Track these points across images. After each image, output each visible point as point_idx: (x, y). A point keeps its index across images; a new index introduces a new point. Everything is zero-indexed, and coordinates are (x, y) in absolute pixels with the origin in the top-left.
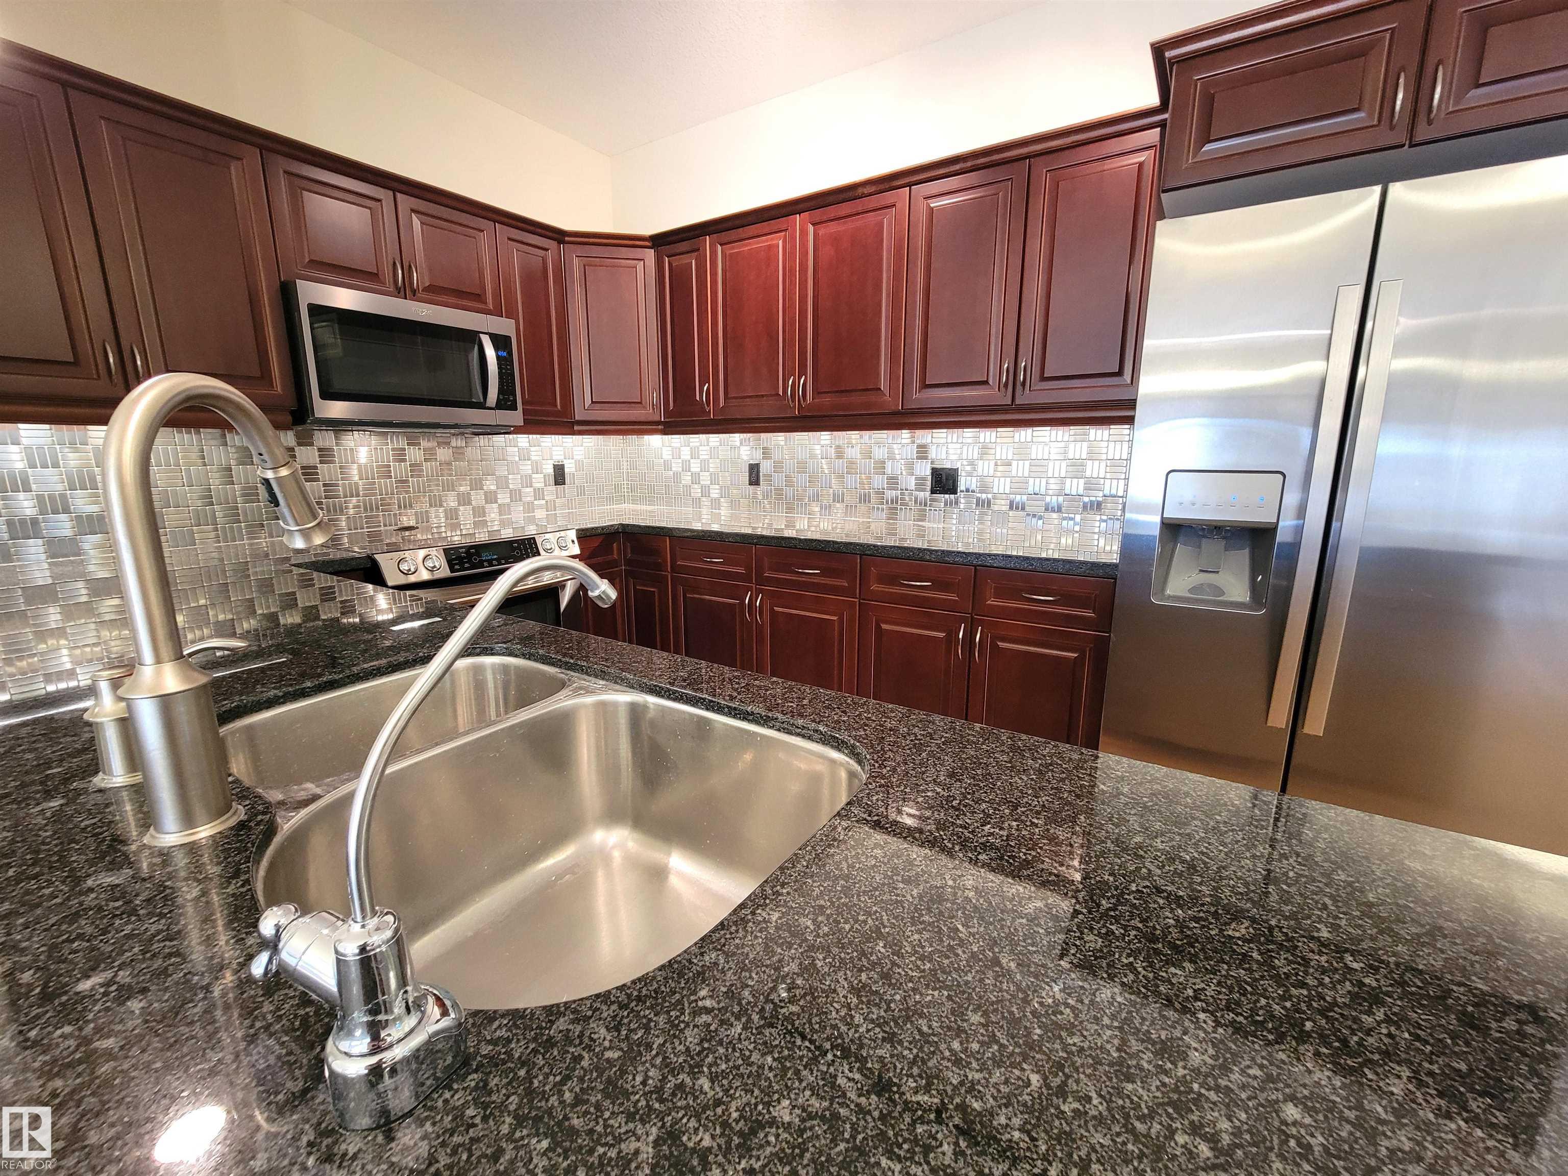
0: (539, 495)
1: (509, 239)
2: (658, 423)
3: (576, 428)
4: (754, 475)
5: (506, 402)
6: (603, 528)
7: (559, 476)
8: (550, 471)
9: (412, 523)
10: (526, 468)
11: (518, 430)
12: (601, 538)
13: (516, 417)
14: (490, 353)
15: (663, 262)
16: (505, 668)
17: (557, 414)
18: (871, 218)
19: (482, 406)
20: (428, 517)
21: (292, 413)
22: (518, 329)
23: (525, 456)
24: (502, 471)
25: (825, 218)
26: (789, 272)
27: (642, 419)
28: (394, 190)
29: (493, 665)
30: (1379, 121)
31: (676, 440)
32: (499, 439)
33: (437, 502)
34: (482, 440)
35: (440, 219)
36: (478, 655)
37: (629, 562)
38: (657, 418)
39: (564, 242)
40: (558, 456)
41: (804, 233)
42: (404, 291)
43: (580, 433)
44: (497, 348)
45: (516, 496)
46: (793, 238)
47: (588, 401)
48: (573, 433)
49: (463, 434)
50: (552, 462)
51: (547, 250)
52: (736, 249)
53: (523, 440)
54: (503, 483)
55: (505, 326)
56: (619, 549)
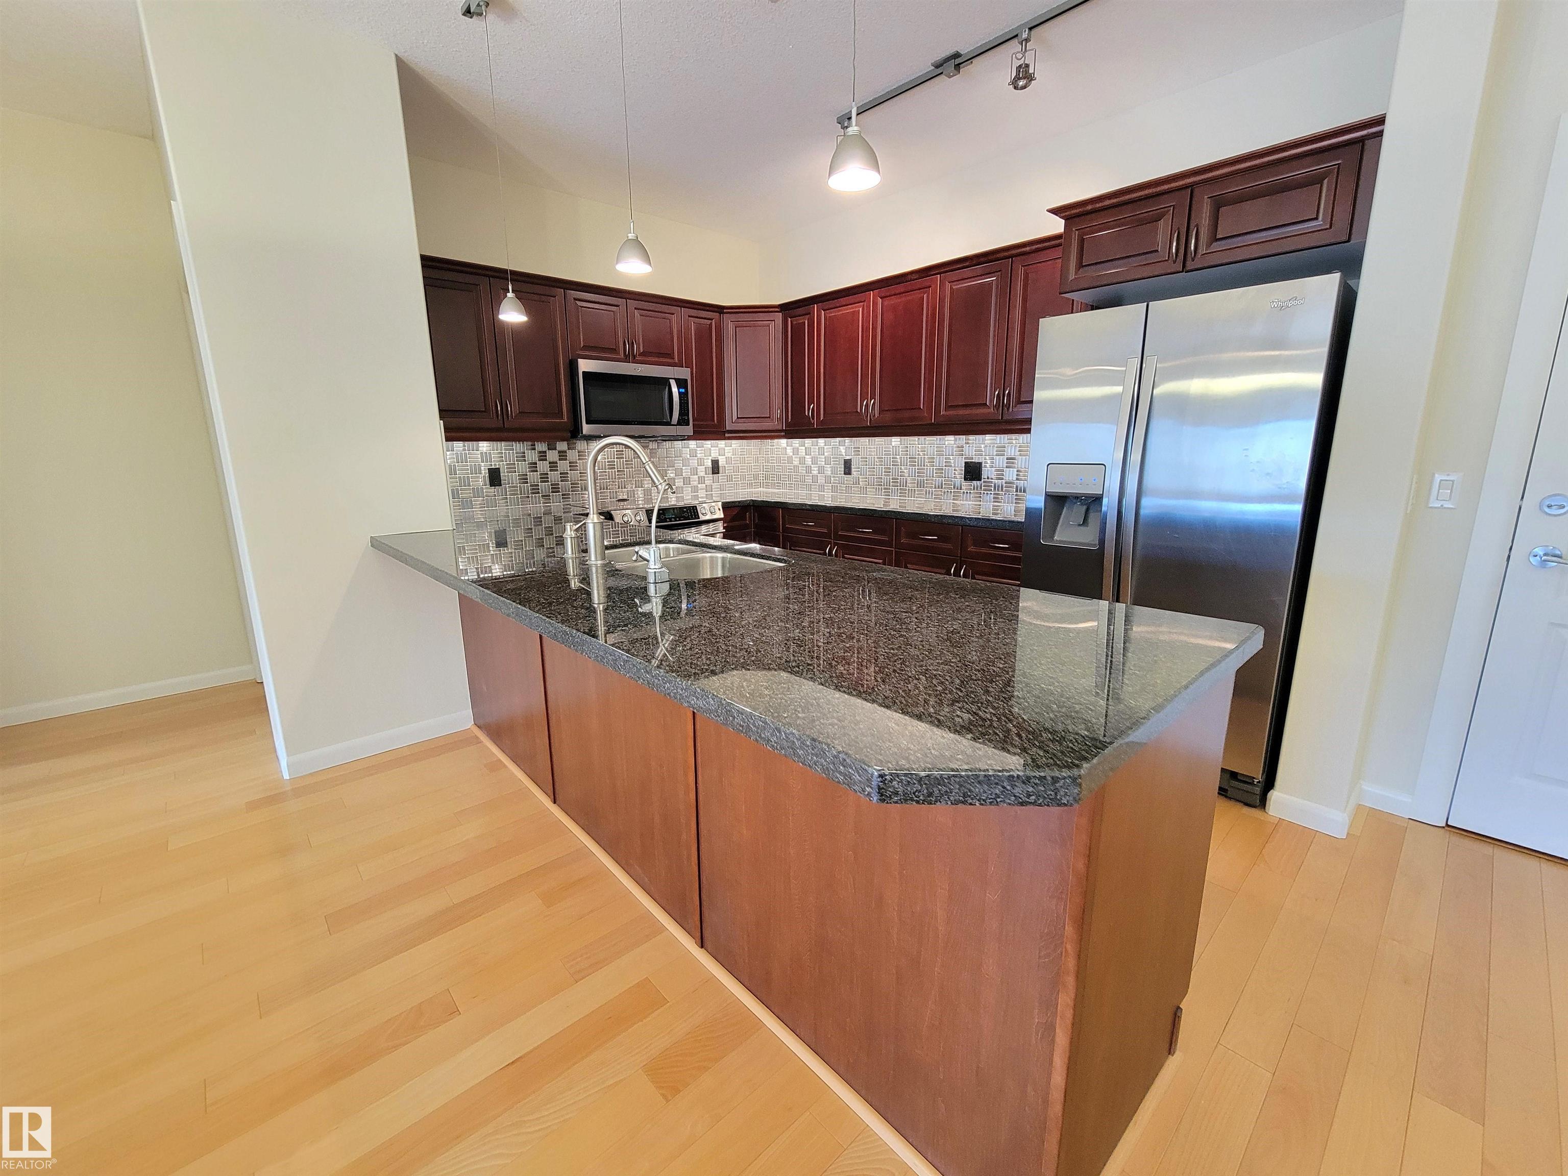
0: (701, 480)
1: (689, 316)
2: (782, 431)
3: (727, 435)
4: (848, 467)
5: (683, 421)
6: (739, 502)
7: (715, 468)
8: (710, 464)
9: (625, 497)
10: (694, 462)
11: (689, 438)
12: (739, 508)
13: (689, 430)
14: (675, 390)
15: (787, 321)
16: (678, 549)
17: (714, 426)
18: (916, 295)
19: (668, 424)
20: (634, 494)
21: (571, 432)
22: (692, 374)
23: (693, 454)
24: (679, 464)
25: (888, 294)
26: (865, 330)
27: (771, 428)
28: (626, 299)
29: (673, 548)
30: (1169, 258)
31: (796, 442)
32: (678, 444)
33: (639, 485)
34: (668, 444)
35: (650, 311)
36: (667, 543)
37: (756, 526)
38: (780, 428)
39: (724, 313)
40: (714, 454)
41: (875, 304)
42: (628, 358)
43: (729, 438)
44: (679, 387)
45: (687, 481)
46: (869, 307)
47: (735, 418)
48: (725, 439)
49: (657, 440)
50: (710, 458)
51: (712, 320)
52: (832, 313)
53: (692, 444)
54: (679, 473)
55: (684, 373)
56: (750, 517)
